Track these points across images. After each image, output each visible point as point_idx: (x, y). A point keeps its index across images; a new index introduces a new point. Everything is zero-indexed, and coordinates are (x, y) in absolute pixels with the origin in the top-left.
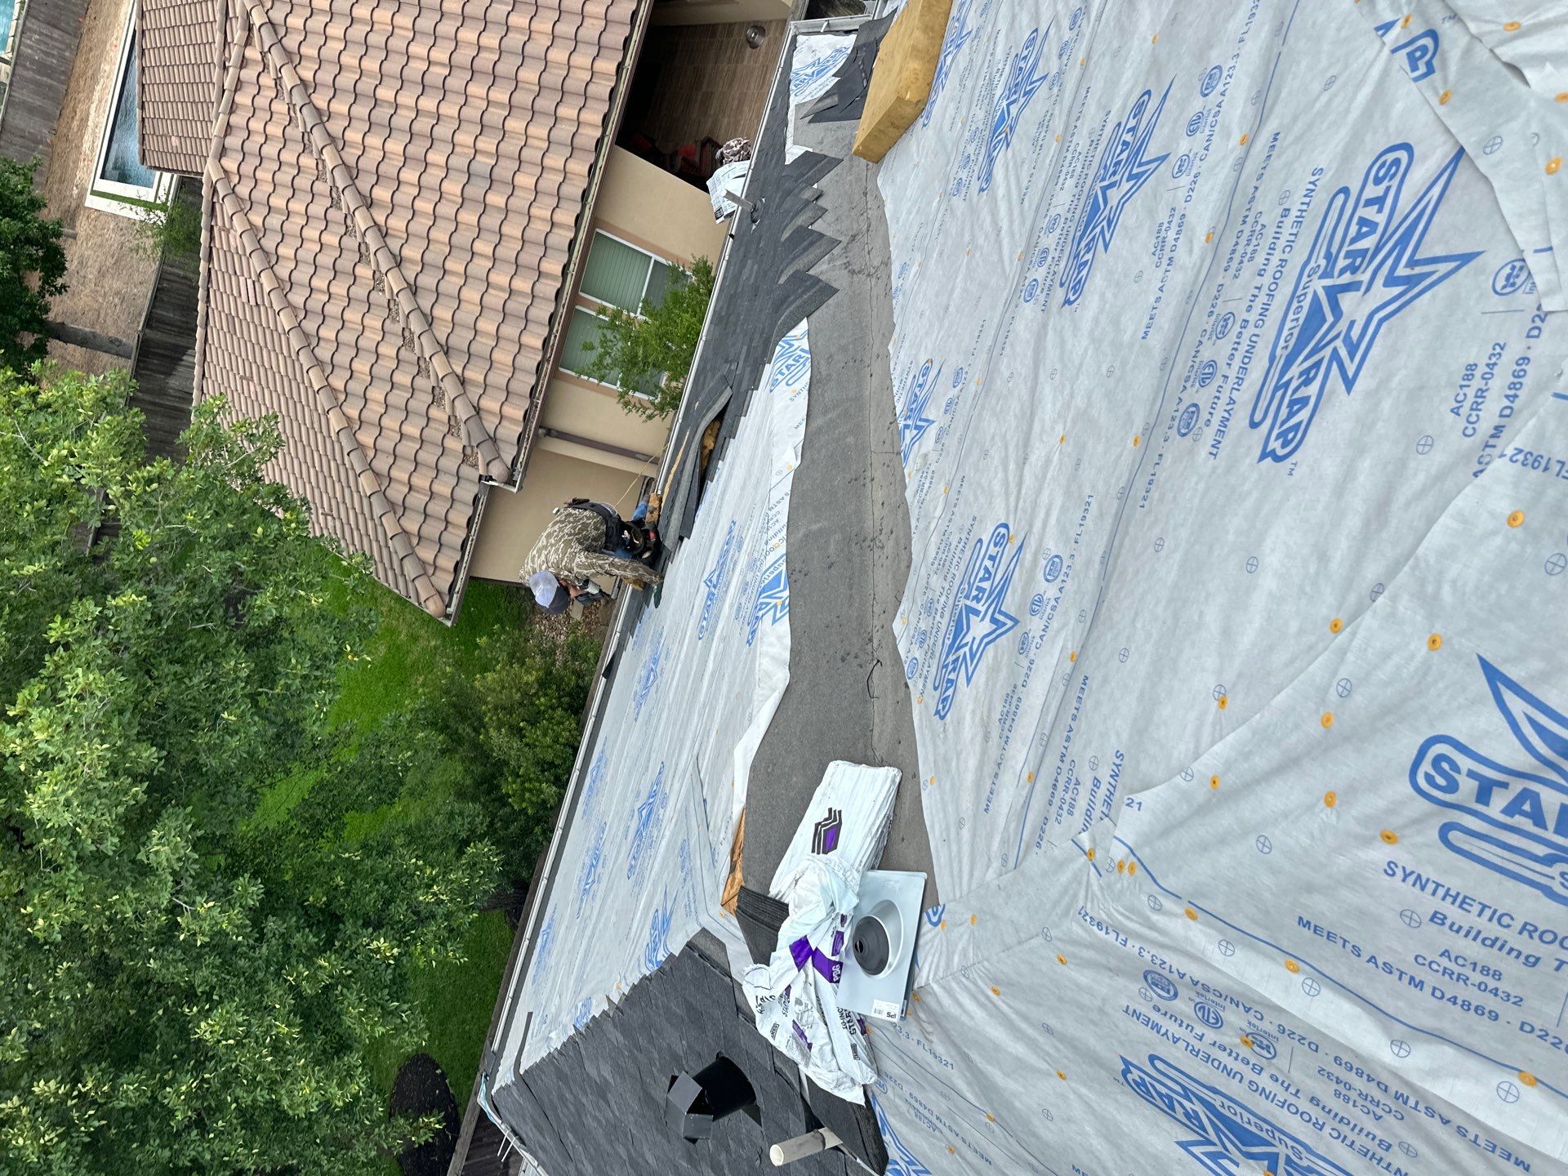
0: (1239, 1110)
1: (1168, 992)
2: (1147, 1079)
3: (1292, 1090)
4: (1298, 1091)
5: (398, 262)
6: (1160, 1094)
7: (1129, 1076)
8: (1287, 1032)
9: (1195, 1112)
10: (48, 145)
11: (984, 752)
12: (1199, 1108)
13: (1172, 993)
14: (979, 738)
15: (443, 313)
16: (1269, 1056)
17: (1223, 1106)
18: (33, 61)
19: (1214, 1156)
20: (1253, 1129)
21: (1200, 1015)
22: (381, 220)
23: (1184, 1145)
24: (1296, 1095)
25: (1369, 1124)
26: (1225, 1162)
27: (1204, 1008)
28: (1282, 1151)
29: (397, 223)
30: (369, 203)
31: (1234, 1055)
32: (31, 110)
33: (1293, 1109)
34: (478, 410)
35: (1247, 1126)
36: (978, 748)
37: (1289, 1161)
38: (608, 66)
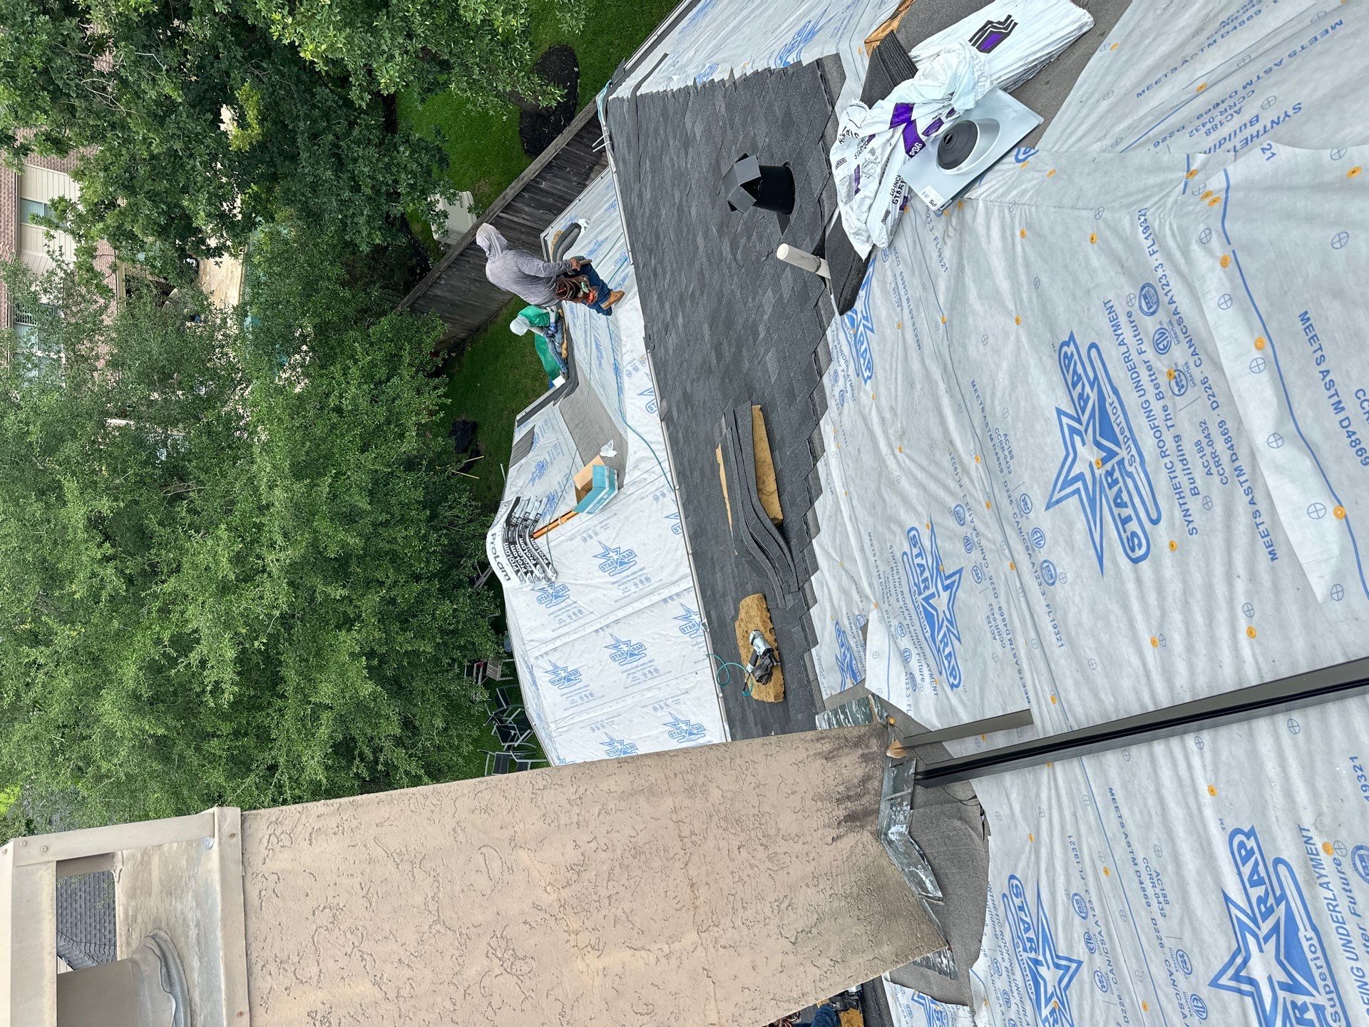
0: (1120, 412)
1: (1149, 309)
2: (1076, 356)
3: (1169, 423)
4: (1173, 426)
6: (1075, 371)
7: (1065, 348)
8: (1207, 385)
9: (1088, 397)
11: (1182, 45)
12: (1093, 396)
13: (1151, 310)
14: (1189, 31)
16: (1177, 393)
17: (1111, 405)
19: (1073, 430)
20: (1117, 430)
21: (1157, 337)
23: (1060, 412)
24: (1168, 427)
25: (1199, 474)
26: (1077, 439)
27: (1164, 334)
28: (1123, 453)
31: (1153, 377)
33: (1158, 434)
35: (1115, 426)
36: (1180, 39)
37: (1121, 462)
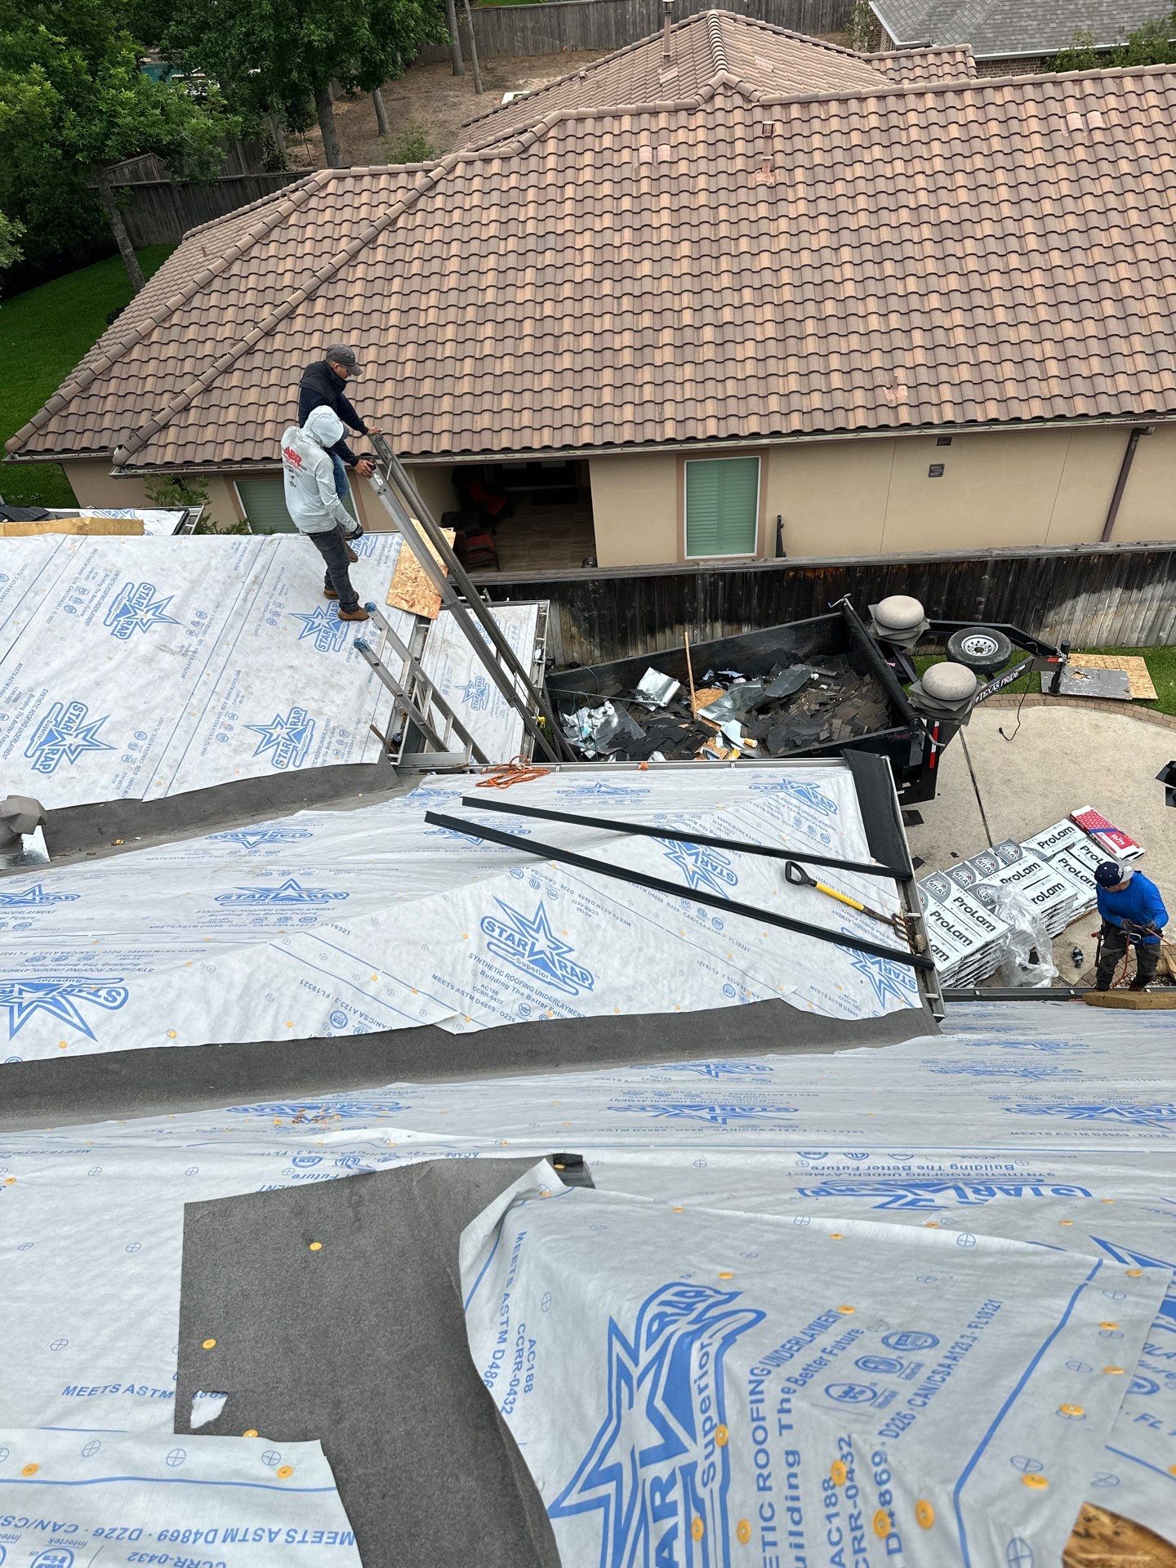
5: (269, 333)
10: (562, 48)
15: (236, 378)
18: (623, 15)
22: (300, 310)
29: (299, 323)
30: (311, 297)
32: (584, 25)
34: (166, 427)
38: (445, 443)
